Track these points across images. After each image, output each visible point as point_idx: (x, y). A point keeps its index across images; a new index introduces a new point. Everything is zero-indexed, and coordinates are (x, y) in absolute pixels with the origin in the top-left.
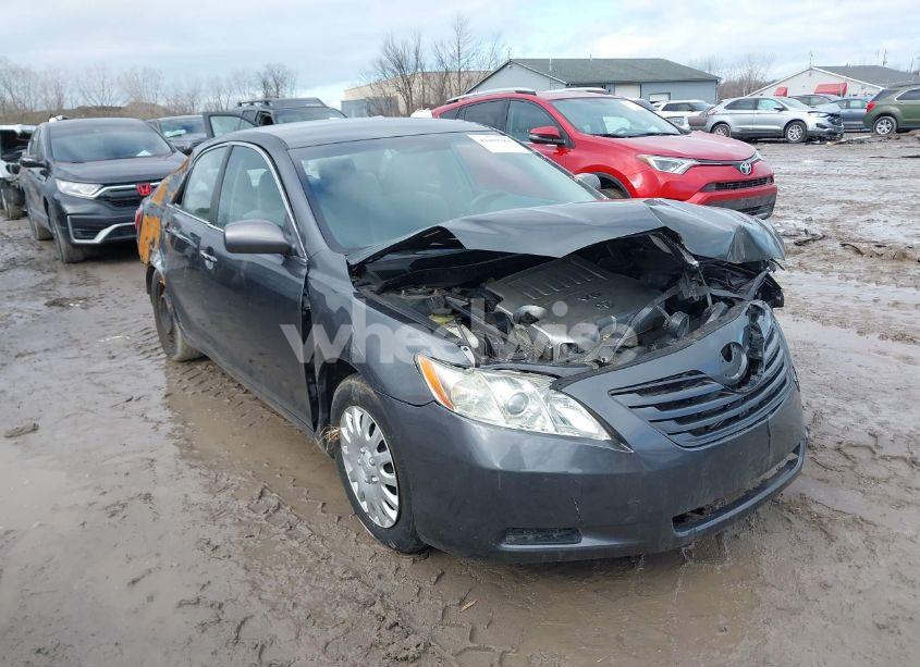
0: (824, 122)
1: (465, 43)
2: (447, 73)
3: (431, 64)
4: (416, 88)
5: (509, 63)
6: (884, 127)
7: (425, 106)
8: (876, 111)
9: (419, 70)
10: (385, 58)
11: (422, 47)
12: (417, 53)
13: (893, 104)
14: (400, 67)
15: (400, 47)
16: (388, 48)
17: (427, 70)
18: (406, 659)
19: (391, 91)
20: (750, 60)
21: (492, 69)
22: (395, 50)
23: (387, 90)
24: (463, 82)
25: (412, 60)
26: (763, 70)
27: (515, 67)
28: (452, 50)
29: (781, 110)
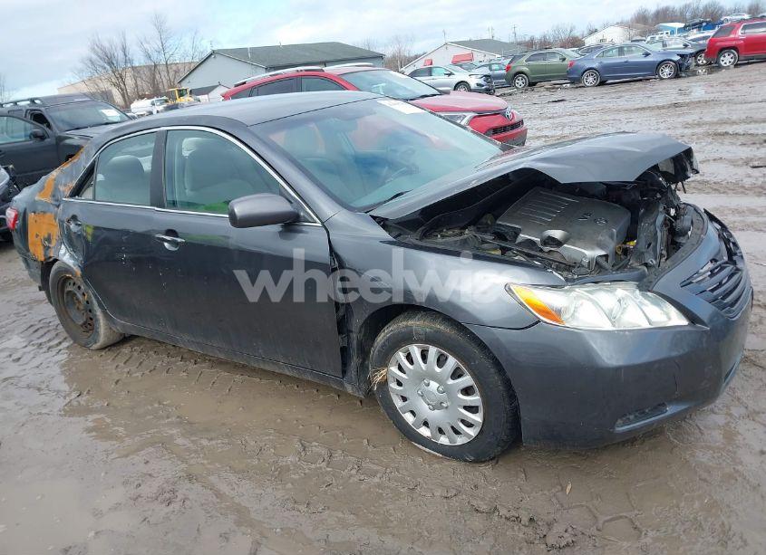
0: (481, 81)
1: (167, 39)
2: (155, 66)
3: (139, 60)
4: (129, 82)
5: (213, 53)
6: (520, 82)
7: (142, 97)
8: (513, 71)
9: (129, 65)
10: (94, 57)
11: (128, 45)
12: (124, 49)
13: (522, 64)
14: (111, 63)
15: (106, 44)
16: (97, 47)
17: (136, 64)
18: (568, 545)
19: (105, 86)
20: (397, 39)
21: (197, 60)
22: (103, 49)
23: (101, 85)
24: (172, 74)
25: (120, 55)
26: (408, 48)
27: (218, 57)
28: (156, 44)
29: (449, 75)
